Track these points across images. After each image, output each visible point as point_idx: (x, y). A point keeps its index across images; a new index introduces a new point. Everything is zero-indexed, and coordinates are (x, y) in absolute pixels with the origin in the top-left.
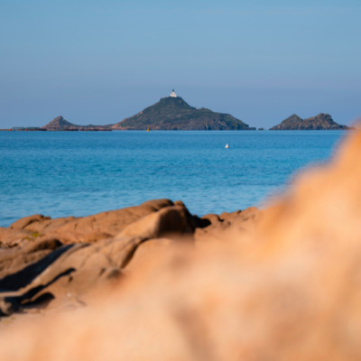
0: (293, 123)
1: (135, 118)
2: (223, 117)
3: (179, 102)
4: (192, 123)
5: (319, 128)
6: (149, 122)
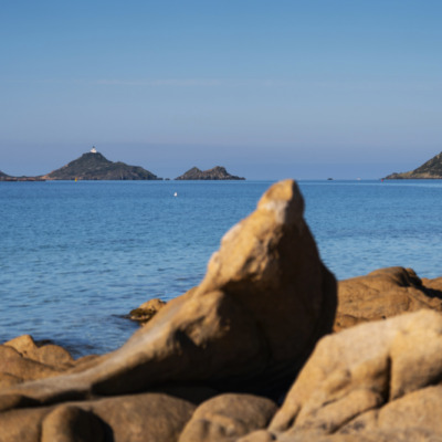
0: (194, 175)
2: (135, 169)
3: (98, 157)
4: (110, 173)
5: (215, 178)
6: (73, 174)
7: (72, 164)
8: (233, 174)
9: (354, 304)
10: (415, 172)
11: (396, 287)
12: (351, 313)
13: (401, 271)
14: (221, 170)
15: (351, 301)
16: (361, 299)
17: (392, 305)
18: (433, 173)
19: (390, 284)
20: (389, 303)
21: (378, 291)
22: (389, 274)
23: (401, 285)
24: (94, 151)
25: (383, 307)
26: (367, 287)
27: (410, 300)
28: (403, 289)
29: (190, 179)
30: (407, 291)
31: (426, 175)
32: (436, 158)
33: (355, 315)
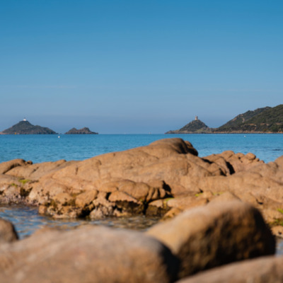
0: (74, 132)
1: (9, 129)
2: (45, 129)
3: (27, 123)
4: (33, 131)
5: (84, 133)
6: (14, 131)
7: (14, 126)
8: (92, 131)
9: (135, 170)
10: (181, 130)
11: (175, 154)
12: (131, 179)
13: (180, 142)
14: (87, 129)
15: (132, 168)
16: (142, 166)
17: (172, 170)
18: (189, 131)
19: (169, 152)
20: (169, 168)
21: (158, 158)
22: (169, 143)
23: (179, 153)
24: (25, 120)
25: (162, 173)
26: (147, 155)
27: (189, 166)
28: (183, 155)
29: (71, 133)
30: (186, 157)
31: (186, 132)
32: (190, 123)
33: (135, 181)
